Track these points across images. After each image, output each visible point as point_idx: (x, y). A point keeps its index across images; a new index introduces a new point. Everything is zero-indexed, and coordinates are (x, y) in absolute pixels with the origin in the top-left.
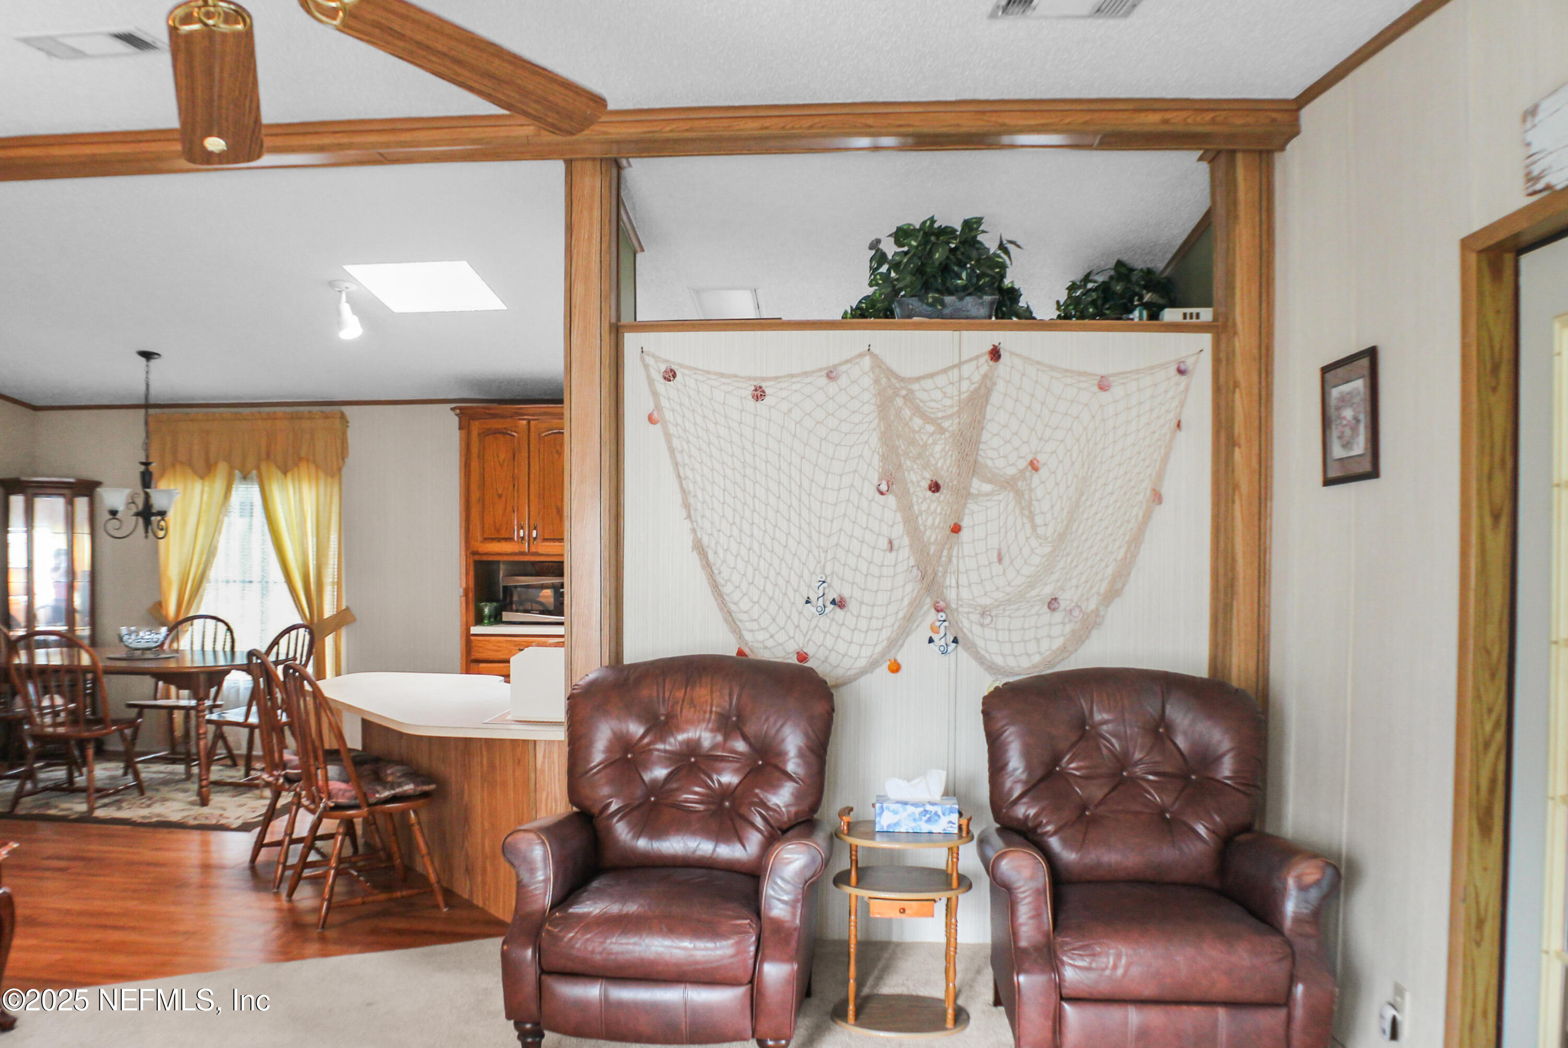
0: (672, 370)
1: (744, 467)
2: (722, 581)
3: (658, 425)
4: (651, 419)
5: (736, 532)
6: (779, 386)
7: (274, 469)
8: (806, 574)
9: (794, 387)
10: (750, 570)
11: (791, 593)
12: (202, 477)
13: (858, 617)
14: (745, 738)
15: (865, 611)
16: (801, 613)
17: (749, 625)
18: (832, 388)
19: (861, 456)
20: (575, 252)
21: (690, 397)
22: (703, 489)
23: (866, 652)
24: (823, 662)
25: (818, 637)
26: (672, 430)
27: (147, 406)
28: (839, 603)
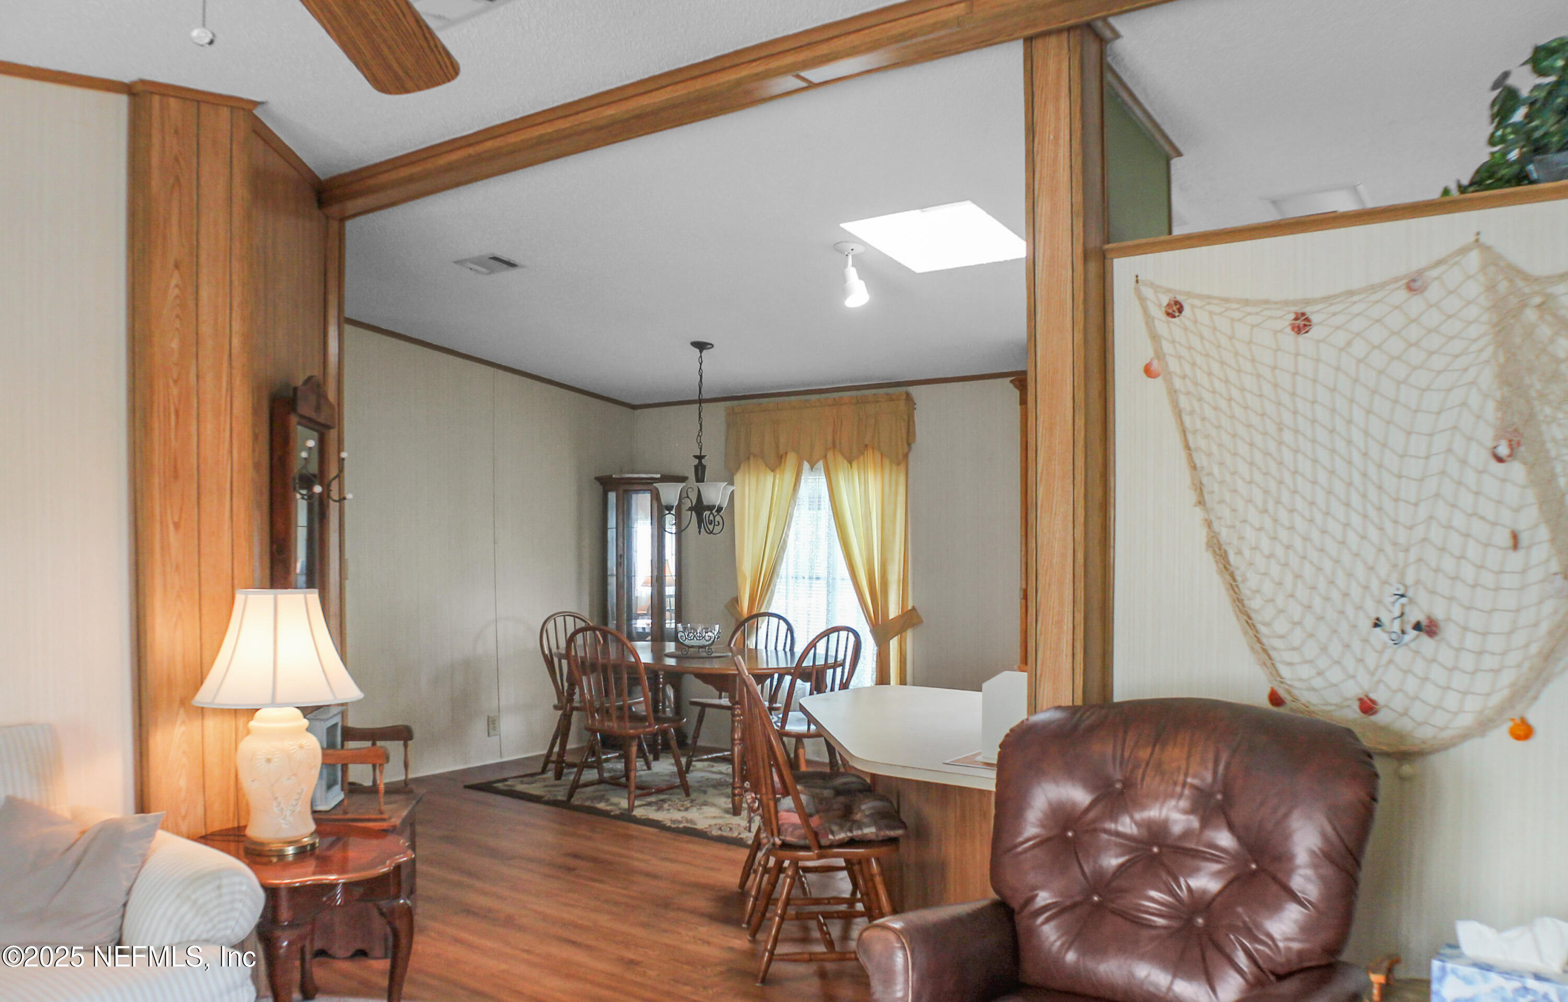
0: (1177, 303)
1: (1281, 430)
2: (1248, 593)
3: (1159, 380)
4: (1148, 371)
5: (1268, 523)
6: (1333, 309)
7: (840, 459)
8: (1375, 584)
9: (1356, 309)
10: (1289, 579)
11: (1350, 611)
12: (773, 470)
13: (1459, 650)
14: (1231, 828)
15: (1471, 641)
16: (1366, 641)
17: (1287, 656)
18: (1416, 304)
19: (1464, 404)
20: (1038, 159)
21: (1202, 337)
22: (1221, 464)
23: (1473, 705)
24: (1402, 715)
25: (1392, 677)
26: (1178, 383)
27: (700, 401)
28: (1427, 628)
